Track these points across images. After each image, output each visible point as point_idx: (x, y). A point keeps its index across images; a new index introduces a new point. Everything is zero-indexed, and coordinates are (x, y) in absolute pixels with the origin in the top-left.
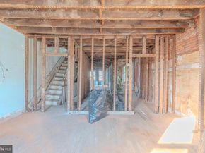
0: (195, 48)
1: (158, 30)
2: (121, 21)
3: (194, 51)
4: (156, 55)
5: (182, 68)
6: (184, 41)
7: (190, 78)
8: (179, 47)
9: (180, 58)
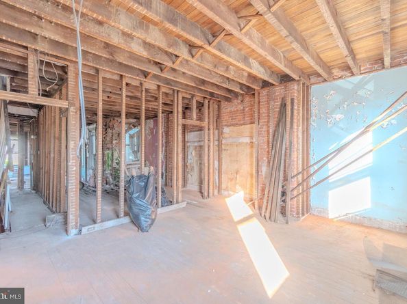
0: (242, 122)
1: (212, 94)
2: (184, 73)
3: (241, 125)
4: (205, 124)
5: (230, 141)
6: (231, 112)
7: (238, 153)
8: (225, 118)
9: (226, 130)
